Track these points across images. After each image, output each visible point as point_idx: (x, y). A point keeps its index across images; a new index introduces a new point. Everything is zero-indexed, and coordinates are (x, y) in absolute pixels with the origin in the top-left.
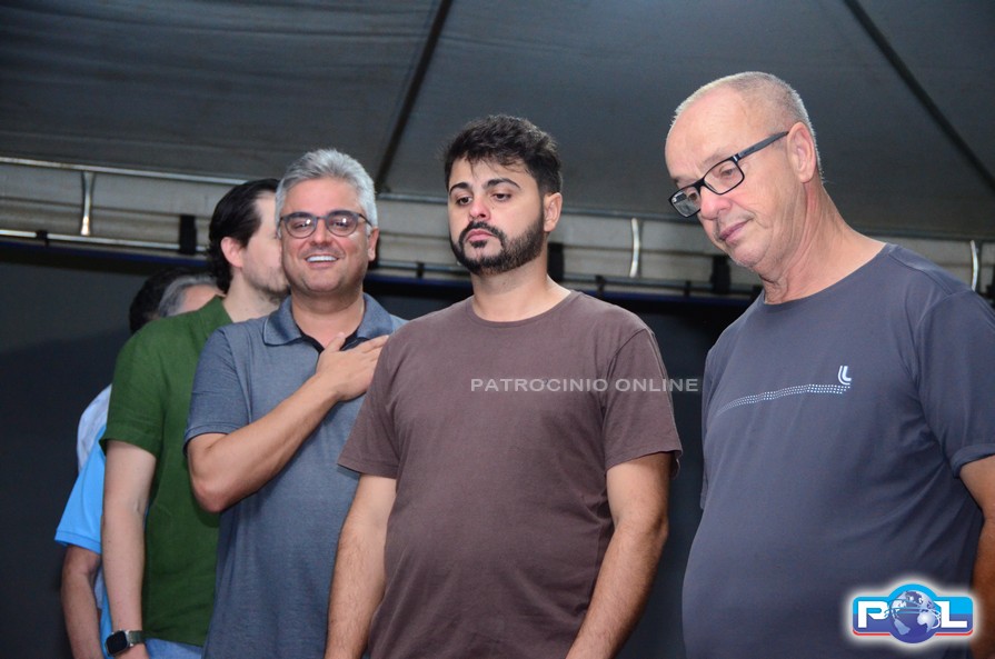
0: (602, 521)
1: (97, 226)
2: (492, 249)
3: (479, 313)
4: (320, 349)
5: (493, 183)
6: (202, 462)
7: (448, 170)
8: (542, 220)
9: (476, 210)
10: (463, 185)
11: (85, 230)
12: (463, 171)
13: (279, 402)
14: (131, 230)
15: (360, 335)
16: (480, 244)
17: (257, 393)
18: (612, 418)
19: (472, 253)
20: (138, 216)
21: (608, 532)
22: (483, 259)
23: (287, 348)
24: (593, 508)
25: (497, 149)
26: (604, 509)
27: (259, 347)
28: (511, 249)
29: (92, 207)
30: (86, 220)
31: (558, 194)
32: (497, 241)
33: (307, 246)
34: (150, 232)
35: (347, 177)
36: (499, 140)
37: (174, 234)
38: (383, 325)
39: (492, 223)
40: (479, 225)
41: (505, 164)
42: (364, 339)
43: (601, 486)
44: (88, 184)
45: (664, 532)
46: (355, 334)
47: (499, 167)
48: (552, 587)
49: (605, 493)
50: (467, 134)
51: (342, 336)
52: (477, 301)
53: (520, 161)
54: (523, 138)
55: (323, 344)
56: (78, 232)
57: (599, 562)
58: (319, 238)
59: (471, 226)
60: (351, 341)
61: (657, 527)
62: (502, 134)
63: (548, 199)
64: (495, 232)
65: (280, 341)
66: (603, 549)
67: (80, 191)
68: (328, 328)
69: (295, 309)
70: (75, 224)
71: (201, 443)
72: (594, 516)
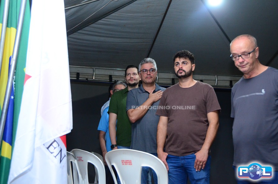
0: (207, 123)
1: (96, 77)
2: (183, 74)
3: (180, 86)
4: (149, 93)
5: (183, 62)
6: (131, 114)
7: (174, 60)
8: (192, 69)
9: (180, 67)
10: (178, 62)
11: (94, 78)
12: (177, 60)
13: (143, 103)
14: (101, 78)
15: (156, 90)
16: (181, 73)
17: (139, 102)
18: (208, 104)
19: (180, 75)
20: (102, 75)
21: (208, 125)
22: (182, 76)
23: (143, 93)
24: (205, 121)
25: (184, 56)
26: (207, 121)
27: (138, 93)
28: (187, 74)
29: (95, 74)
30: (94, 76)
31: (194, 64)
32: (184, 72)
33: (146, 75)
34: (104, 78)
35: (152, 63)
36: (184, 54)
37: (108, 78)
38: (159, 89)
39: (183, 69)
40: (181, 69)
41: (185, 58)
42: (157, 91)
43: (206, 117)
44: (94, 71)
45: (218, 124)
46: (155, 90)
47: (184, 59)
48: (199, 136)
49: (207, 118)
50: (178, 53)
51: (153, 91)
52: (180, 84)
53: (188, 58)
54: (188, 54)
55: (149, 92)
56: (93, 79)
57: (207, 131)
58: (149, 73)
59: (179, 70)
60: (154, 92)
61: (217, 124)
62: (185, 53)
63: (193, 65)
64: (184, 71)
65: (142, 92)
66: (207, 128)
67: (93, 72)
68: (150, 89)
69: (143, 86)
70: (92, 77)
71: (130, 111)
72: (205, 122)
